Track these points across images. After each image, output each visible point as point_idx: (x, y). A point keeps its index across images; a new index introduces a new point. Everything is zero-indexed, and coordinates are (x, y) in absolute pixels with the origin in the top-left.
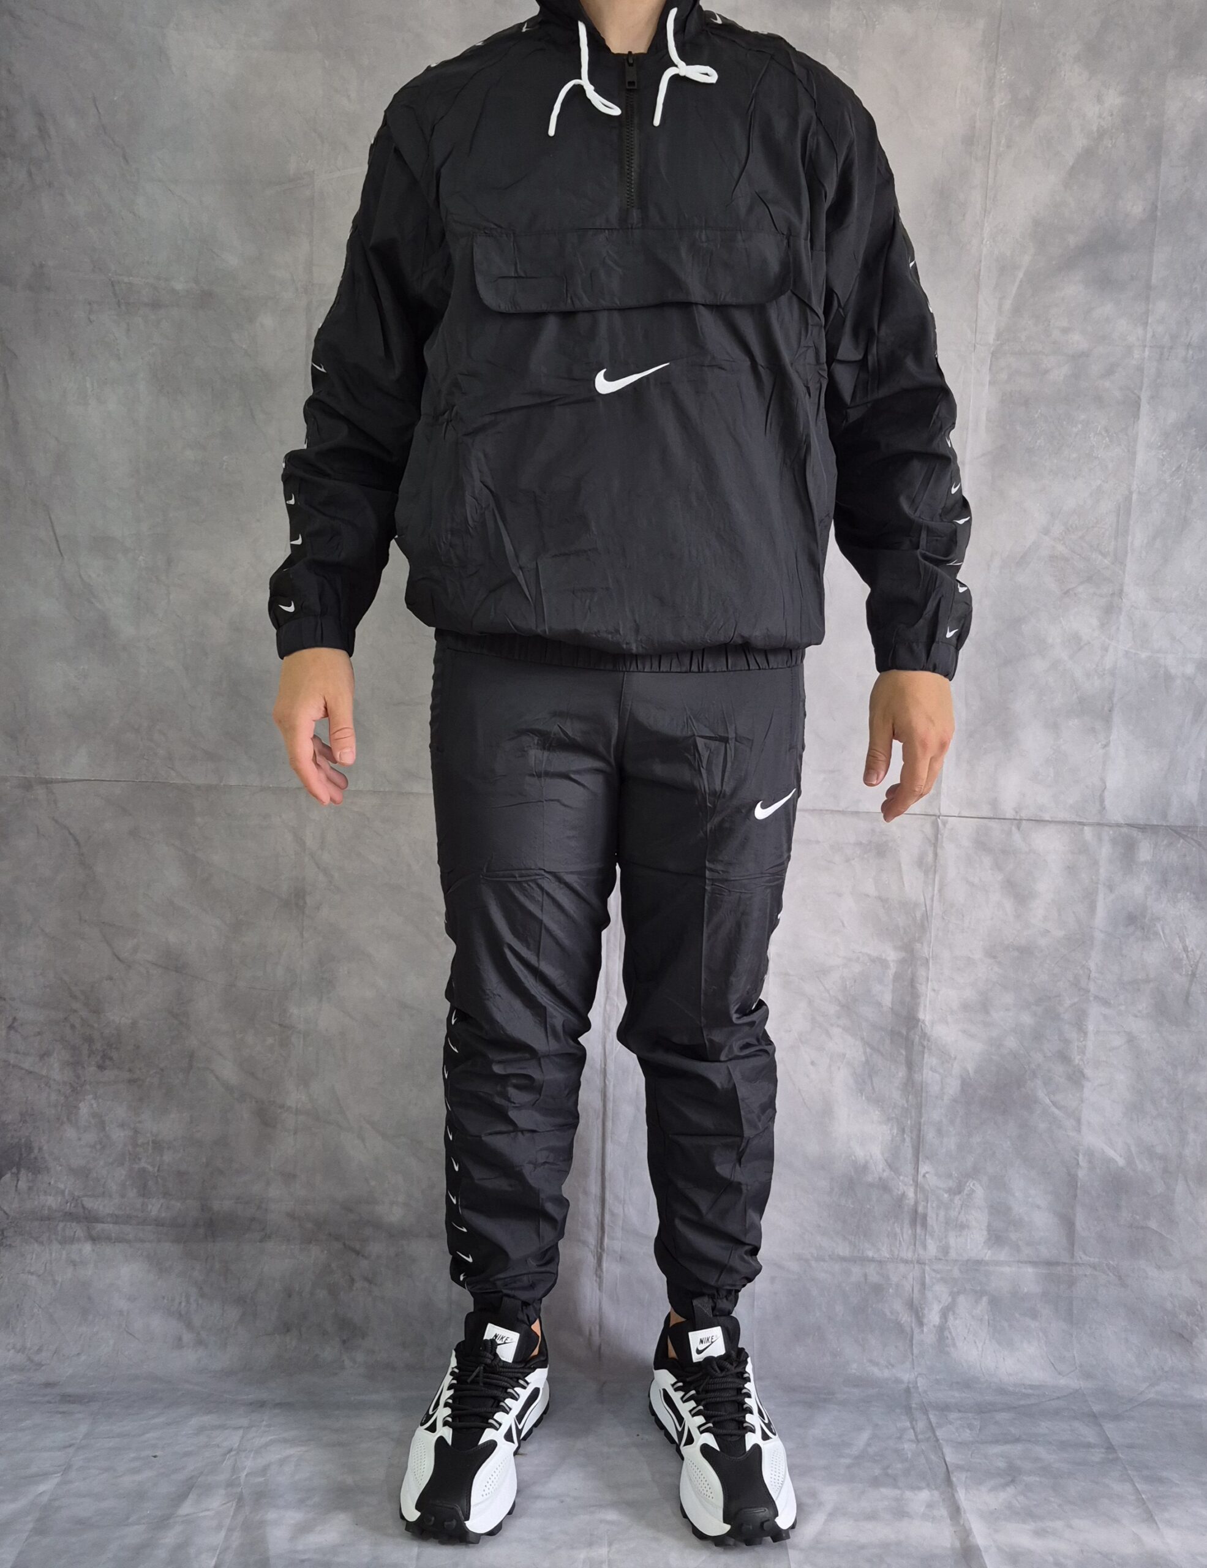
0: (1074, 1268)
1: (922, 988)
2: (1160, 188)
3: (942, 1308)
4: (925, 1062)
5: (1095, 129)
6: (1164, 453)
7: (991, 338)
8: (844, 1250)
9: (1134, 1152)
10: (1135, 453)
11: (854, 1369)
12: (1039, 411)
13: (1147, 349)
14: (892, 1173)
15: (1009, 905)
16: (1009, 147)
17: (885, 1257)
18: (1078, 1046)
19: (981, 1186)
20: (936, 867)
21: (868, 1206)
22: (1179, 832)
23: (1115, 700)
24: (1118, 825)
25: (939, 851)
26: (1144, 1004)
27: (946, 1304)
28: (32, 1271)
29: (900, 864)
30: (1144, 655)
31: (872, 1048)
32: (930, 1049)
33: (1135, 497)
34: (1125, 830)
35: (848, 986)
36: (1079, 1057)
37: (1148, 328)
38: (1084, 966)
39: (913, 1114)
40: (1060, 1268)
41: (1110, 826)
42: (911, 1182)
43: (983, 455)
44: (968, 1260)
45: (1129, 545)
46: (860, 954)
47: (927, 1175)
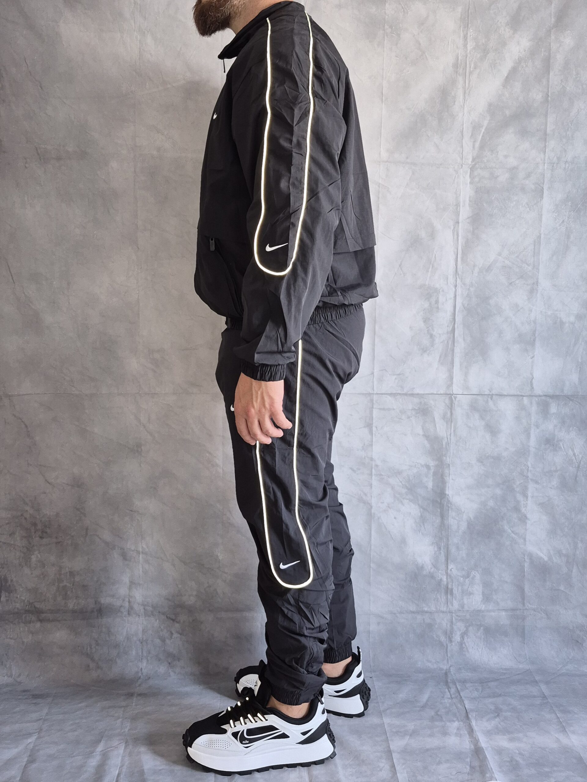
0: (525, 611)
1: (447, 479)
2: (550, 86)
3: (462, 633)
4: (449, 514)
5: (517, 58)
6: (556, 215)
7: (470, 161)
8: (413, 608)
9: (552, 554)
10: (542, 215)
11: (419, 665)
12: (494, 196)
13: (546, 164)
14: (435, 569)
15: (488, 436)
16: (475, 68)
17: (433, 610)
18: (524, 504)
19: (478, 573)
20: (452, 419)
21: (424, 586)
22: (569, 398)
23: (536, 335)
24: (540, 396)
25: (453, 411)
26: (555, 482)
27: (463, 631)
28: (11, 637)
29: (434, 419)
30: (549, 313)
31: (424, 509)
32: (452, 509)
33: (542, 236)
34: (543, 398)
35: (411, 479)
36: (524, 509)
37: (546, 154)
38: (525, 464)
39: (445, 540)
40: (518, 612)
41: (536, 396)
42: (445, 573)
43: (467, 218)
44: (474, 610)
45: (540, 259)
46: (416, 463)
47: (452, 570)
